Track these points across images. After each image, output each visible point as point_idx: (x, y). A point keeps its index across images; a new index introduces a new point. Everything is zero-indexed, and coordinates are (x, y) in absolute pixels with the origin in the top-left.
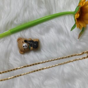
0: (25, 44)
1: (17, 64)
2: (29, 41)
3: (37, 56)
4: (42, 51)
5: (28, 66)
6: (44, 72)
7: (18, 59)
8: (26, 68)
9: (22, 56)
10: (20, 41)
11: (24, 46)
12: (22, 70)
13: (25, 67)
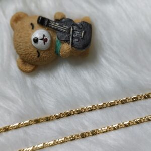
0: (39, 33)
1: (9, 113)
2: (57, 20)
3: (85, 83)
4: (103, 61)
5: (48, 119)
6: (110, 142)
7: (11, 93)
8: (40, 125)
9: (29, 80)
10: (19, 22)
11: (36, 41)
12: (25, 133)
13: (37, 121)
